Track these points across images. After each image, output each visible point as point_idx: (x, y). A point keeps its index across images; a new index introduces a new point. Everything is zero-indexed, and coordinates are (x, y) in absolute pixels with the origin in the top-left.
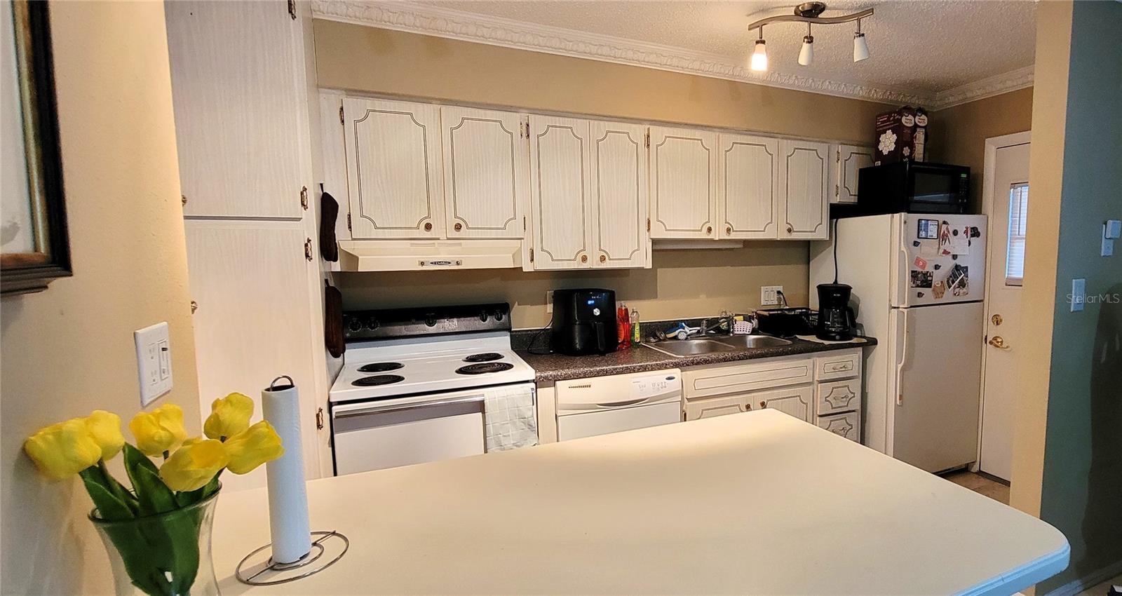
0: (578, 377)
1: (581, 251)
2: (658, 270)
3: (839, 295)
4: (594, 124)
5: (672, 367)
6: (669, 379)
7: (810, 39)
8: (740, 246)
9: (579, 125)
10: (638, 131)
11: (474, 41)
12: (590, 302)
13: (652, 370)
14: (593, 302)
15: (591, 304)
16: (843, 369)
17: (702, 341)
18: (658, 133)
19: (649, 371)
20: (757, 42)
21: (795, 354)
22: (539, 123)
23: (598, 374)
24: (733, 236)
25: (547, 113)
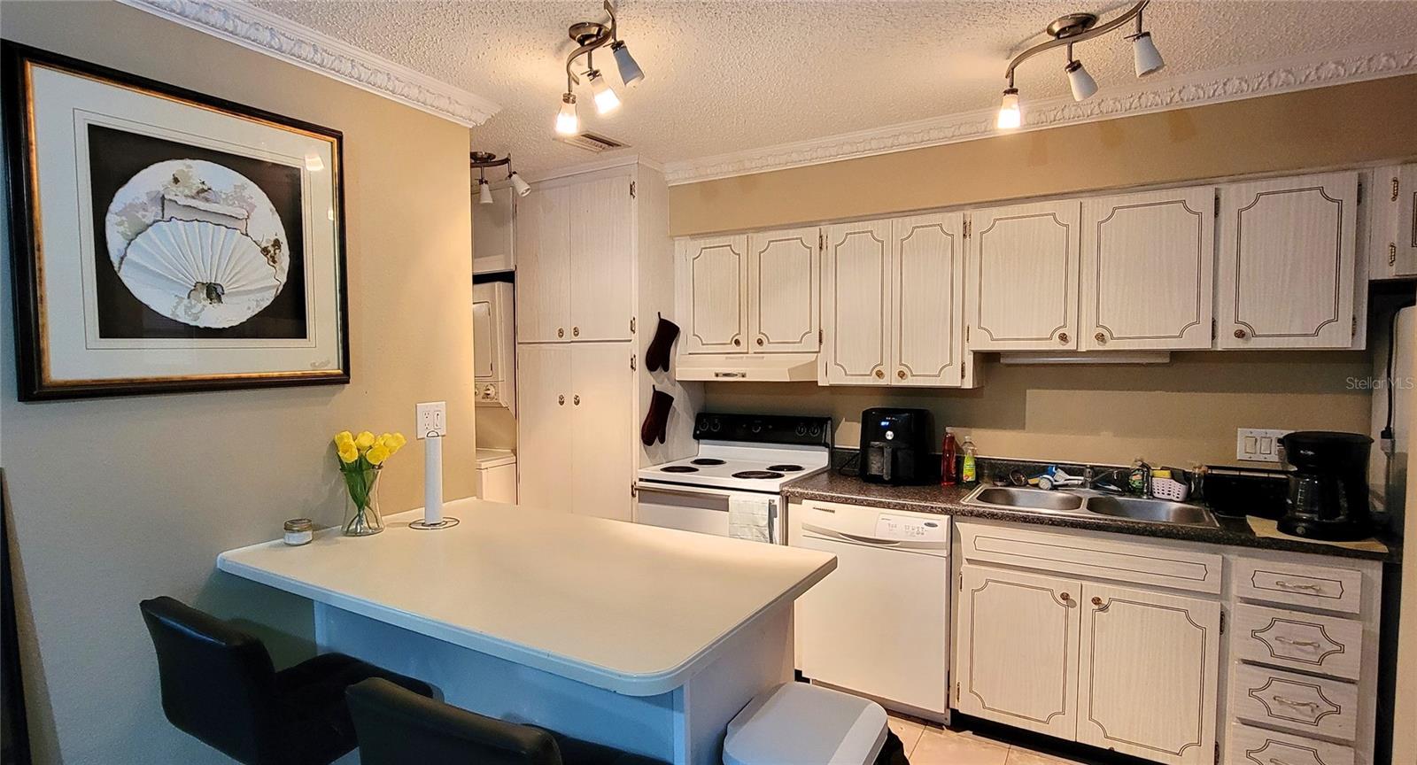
0: (824, 499)
1: (878, 365)
2: (1028, 391)
3: (1310, 453)
4: (898, 222)
5: (941, 513)
6: (929, 525)
7: (1075, 66)
8: (1167, 360)
9: (880, 227)
10: (953, 221)
11: (800, 166)
12: (883, 424)
13: (912, 510)
14: (888, 423)
15: (885, 426)
16: (1313, 592)
17: (1065, 495)
18: (980, 218)
19: (908, 510)
20: (1006, 92)
21: (1170, 538)
22: (834, 233)
23: (846, 501)
24: (1110, 345)
25: (846, 220)
